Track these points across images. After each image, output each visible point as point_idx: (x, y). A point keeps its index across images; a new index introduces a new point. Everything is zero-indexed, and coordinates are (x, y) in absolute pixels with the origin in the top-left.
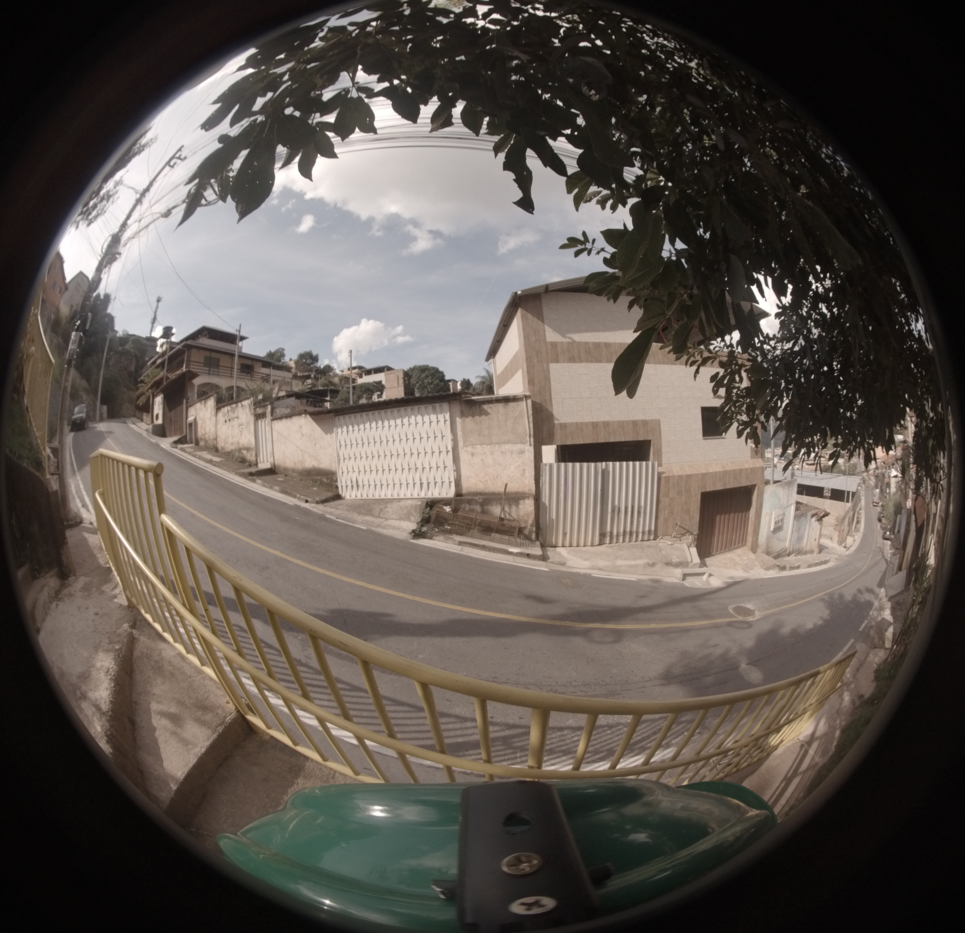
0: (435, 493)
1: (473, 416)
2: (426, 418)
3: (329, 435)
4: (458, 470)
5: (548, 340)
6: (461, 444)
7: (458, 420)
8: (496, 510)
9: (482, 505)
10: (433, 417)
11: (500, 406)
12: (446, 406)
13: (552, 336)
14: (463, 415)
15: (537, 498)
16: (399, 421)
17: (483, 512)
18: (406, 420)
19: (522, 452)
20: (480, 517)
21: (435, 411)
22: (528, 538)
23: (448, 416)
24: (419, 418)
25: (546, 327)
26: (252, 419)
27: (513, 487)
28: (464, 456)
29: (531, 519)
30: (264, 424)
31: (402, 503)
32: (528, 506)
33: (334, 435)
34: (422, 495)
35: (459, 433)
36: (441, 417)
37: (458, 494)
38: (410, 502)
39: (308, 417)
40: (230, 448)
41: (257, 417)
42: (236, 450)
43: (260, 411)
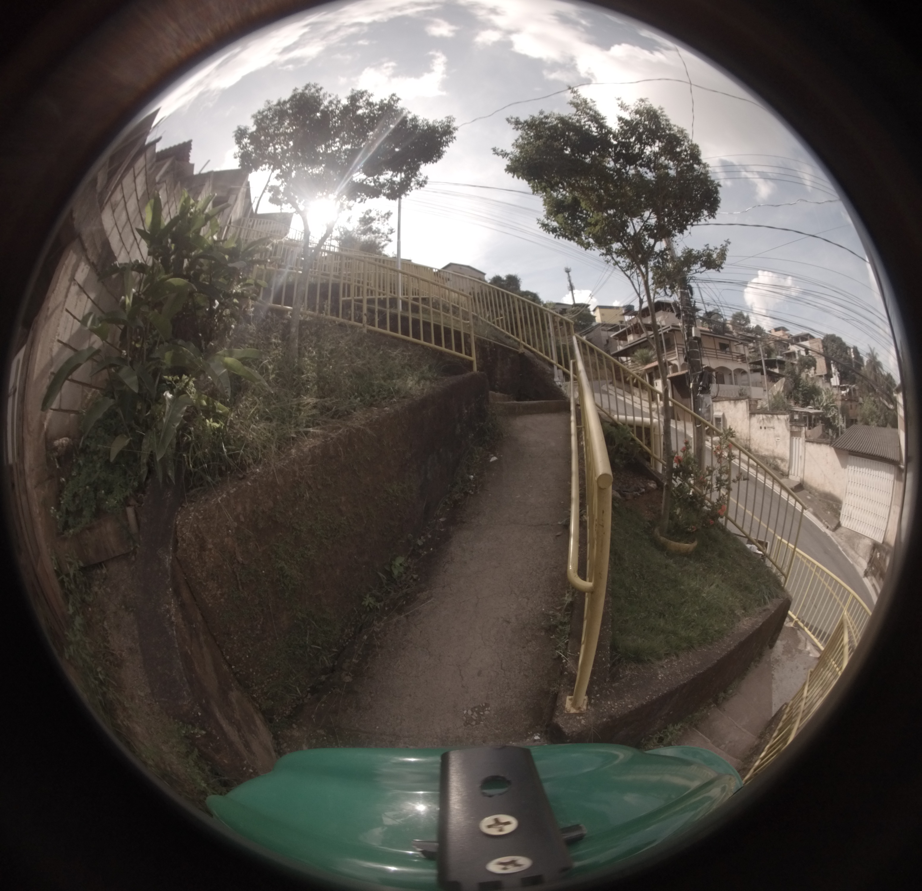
3: (843, 470)
26: (788, 434)
30: (798, 442)
33: (846, 470)
39: (833, 450)
40: (764, 453)
41: (793, 434)
42: (771, 457)
43: (795, 429)
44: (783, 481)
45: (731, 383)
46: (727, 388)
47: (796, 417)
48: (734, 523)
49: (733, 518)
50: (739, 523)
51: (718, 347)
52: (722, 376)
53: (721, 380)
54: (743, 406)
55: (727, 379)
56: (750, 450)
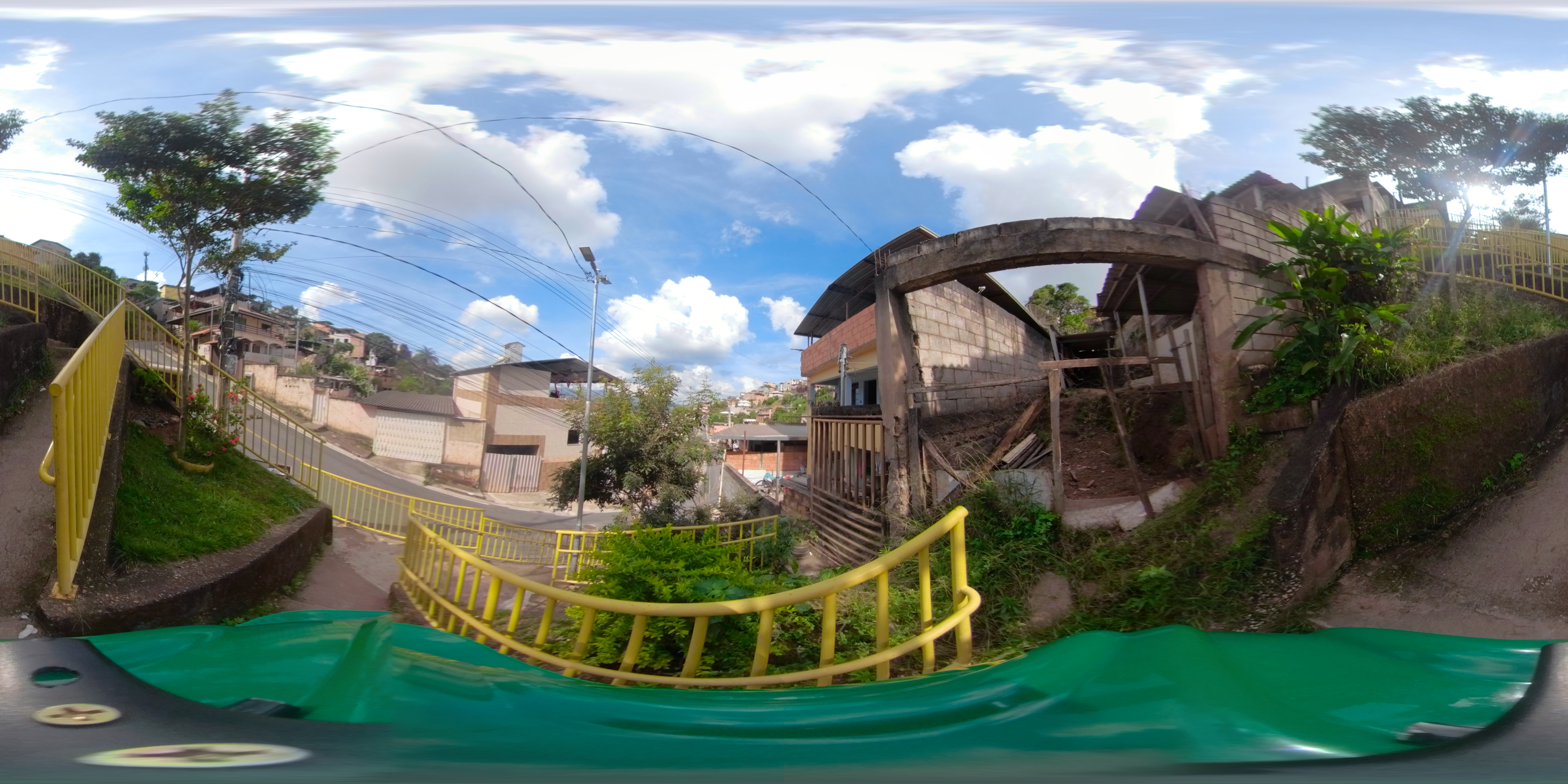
0: (430, 461)
1: (456, 426)
2: (432, 423)
3: (371, 419)
4: (444, 451)
5: (500, 392)
6: (448, 438)
7: (449, 427)
8: (461, 473)
9: (454, 469)
10: (436, 423)
11: (470, 424)
12: (444, 419)
13: (501, 389)
14: (451, 425)
15: (481, 468)
16: (417, 421)
17: (454, 473)
18: (421, 422)
19: (477, 447)
20: (452, 476)
21: (437, 421)
22: (474, 487)
23: (444, 424)
24: (428, 422)
25: (500, 387)
26: (312, 392)
27: (472, 463)
28: (448, 445)
29: (477, 479)
30: (323, 400)
31: (412, 463)
32: (476, 473)
33: (375, 419)
34: (423, 460)
35: (448, 433)
36: (440, 424)
37: (443, 463)
38: (416, 464)
39: (359, 405)
40: (288, 404)
41: (316, 392)
42: (294, 407)
43: (319, 389)
44: (307, 425)
45: (266, 353)
46: (262, 356)
47: (322, 381)
48: (252, 451)
49: (251, 448)
50: (257, 451)
51: (260, 326)
52: (259, 348)
53: (256, 349)
54: (271, 370)
55: (262, 349)
56: (274, 402)
